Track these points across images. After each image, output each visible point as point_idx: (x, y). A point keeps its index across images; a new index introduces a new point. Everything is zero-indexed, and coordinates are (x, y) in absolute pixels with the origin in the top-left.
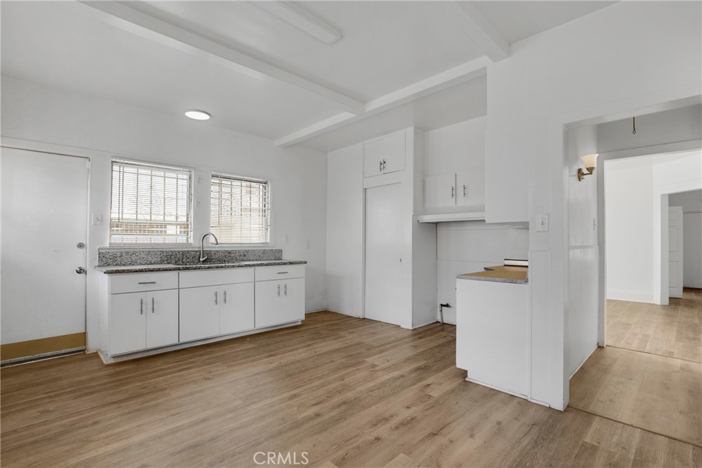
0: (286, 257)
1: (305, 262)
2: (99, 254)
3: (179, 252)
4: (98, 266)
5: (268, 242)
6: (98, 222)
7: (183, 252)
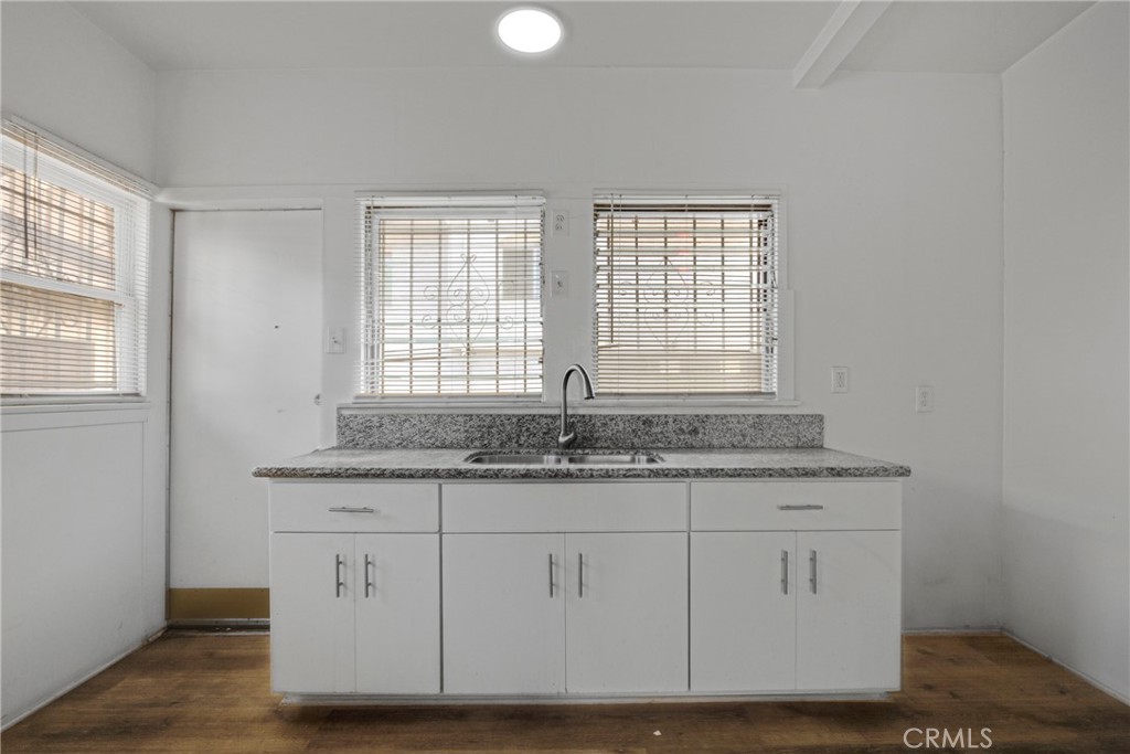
0: (841, 444)
1: (904, 472)
2: (339, 418)
3: (509, 418)
4: (339, 448)
5: (775, 390)
6: (337, 347)
7: (520, 418)
